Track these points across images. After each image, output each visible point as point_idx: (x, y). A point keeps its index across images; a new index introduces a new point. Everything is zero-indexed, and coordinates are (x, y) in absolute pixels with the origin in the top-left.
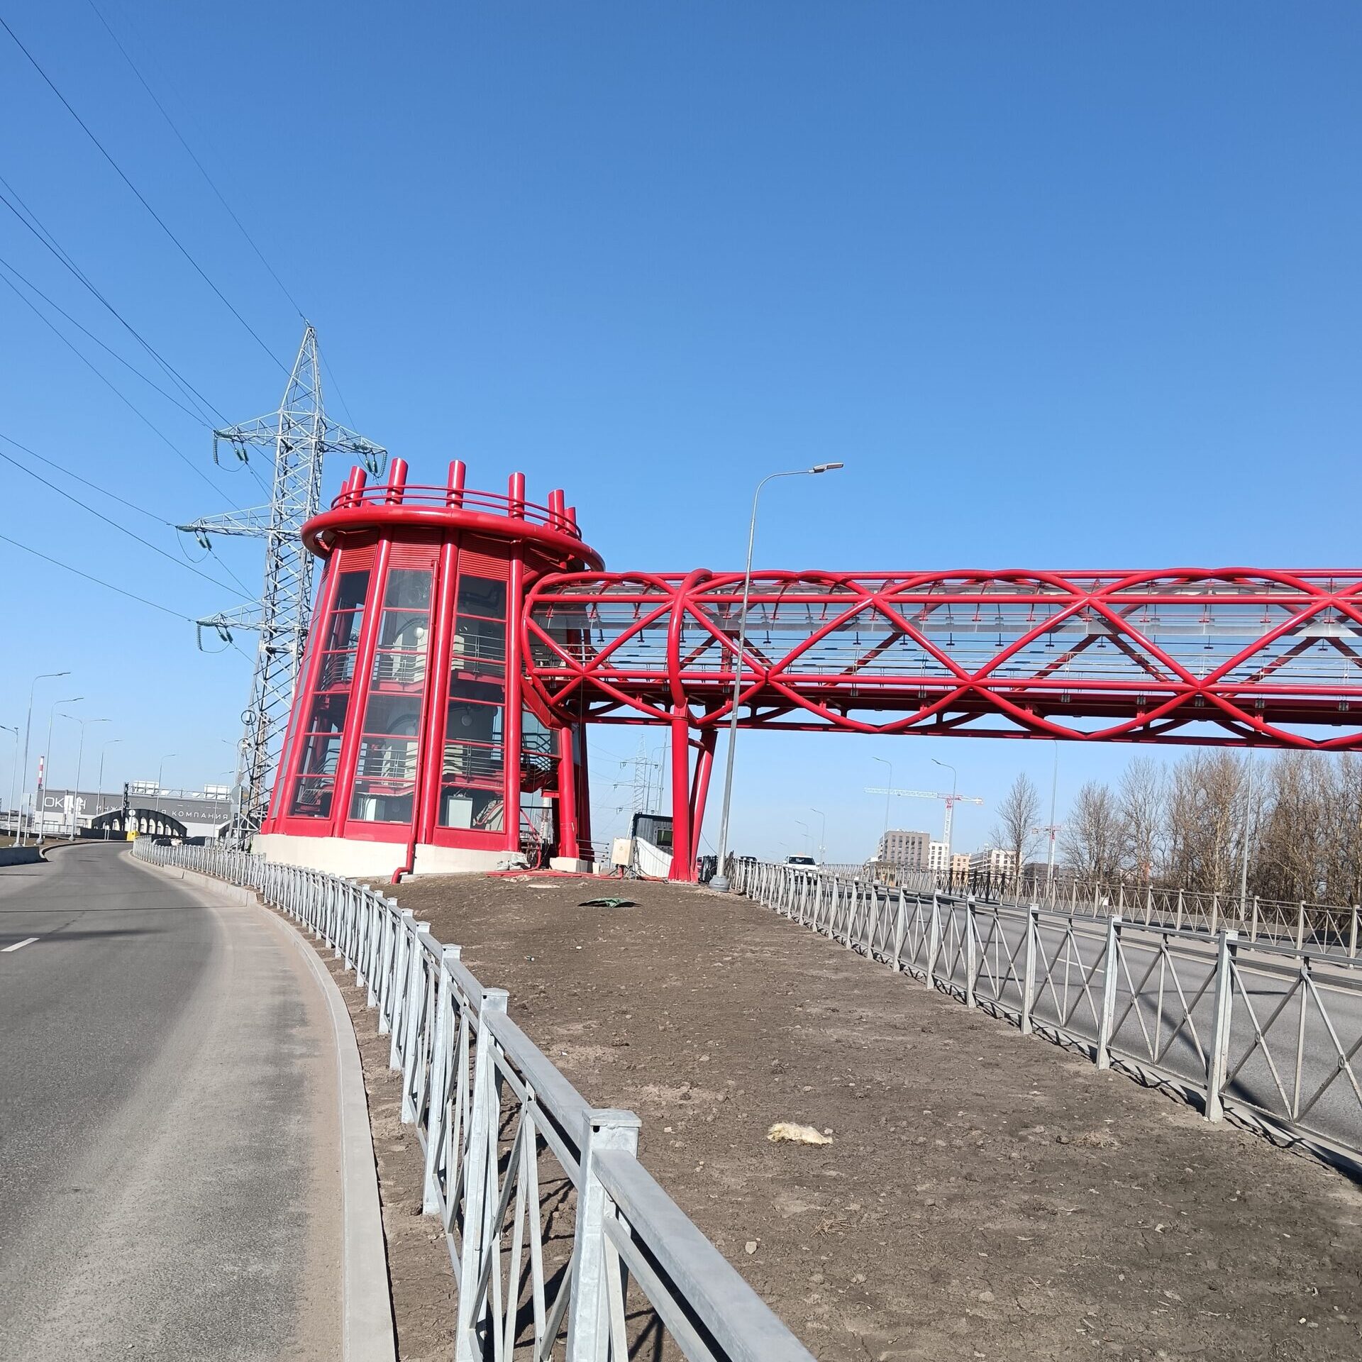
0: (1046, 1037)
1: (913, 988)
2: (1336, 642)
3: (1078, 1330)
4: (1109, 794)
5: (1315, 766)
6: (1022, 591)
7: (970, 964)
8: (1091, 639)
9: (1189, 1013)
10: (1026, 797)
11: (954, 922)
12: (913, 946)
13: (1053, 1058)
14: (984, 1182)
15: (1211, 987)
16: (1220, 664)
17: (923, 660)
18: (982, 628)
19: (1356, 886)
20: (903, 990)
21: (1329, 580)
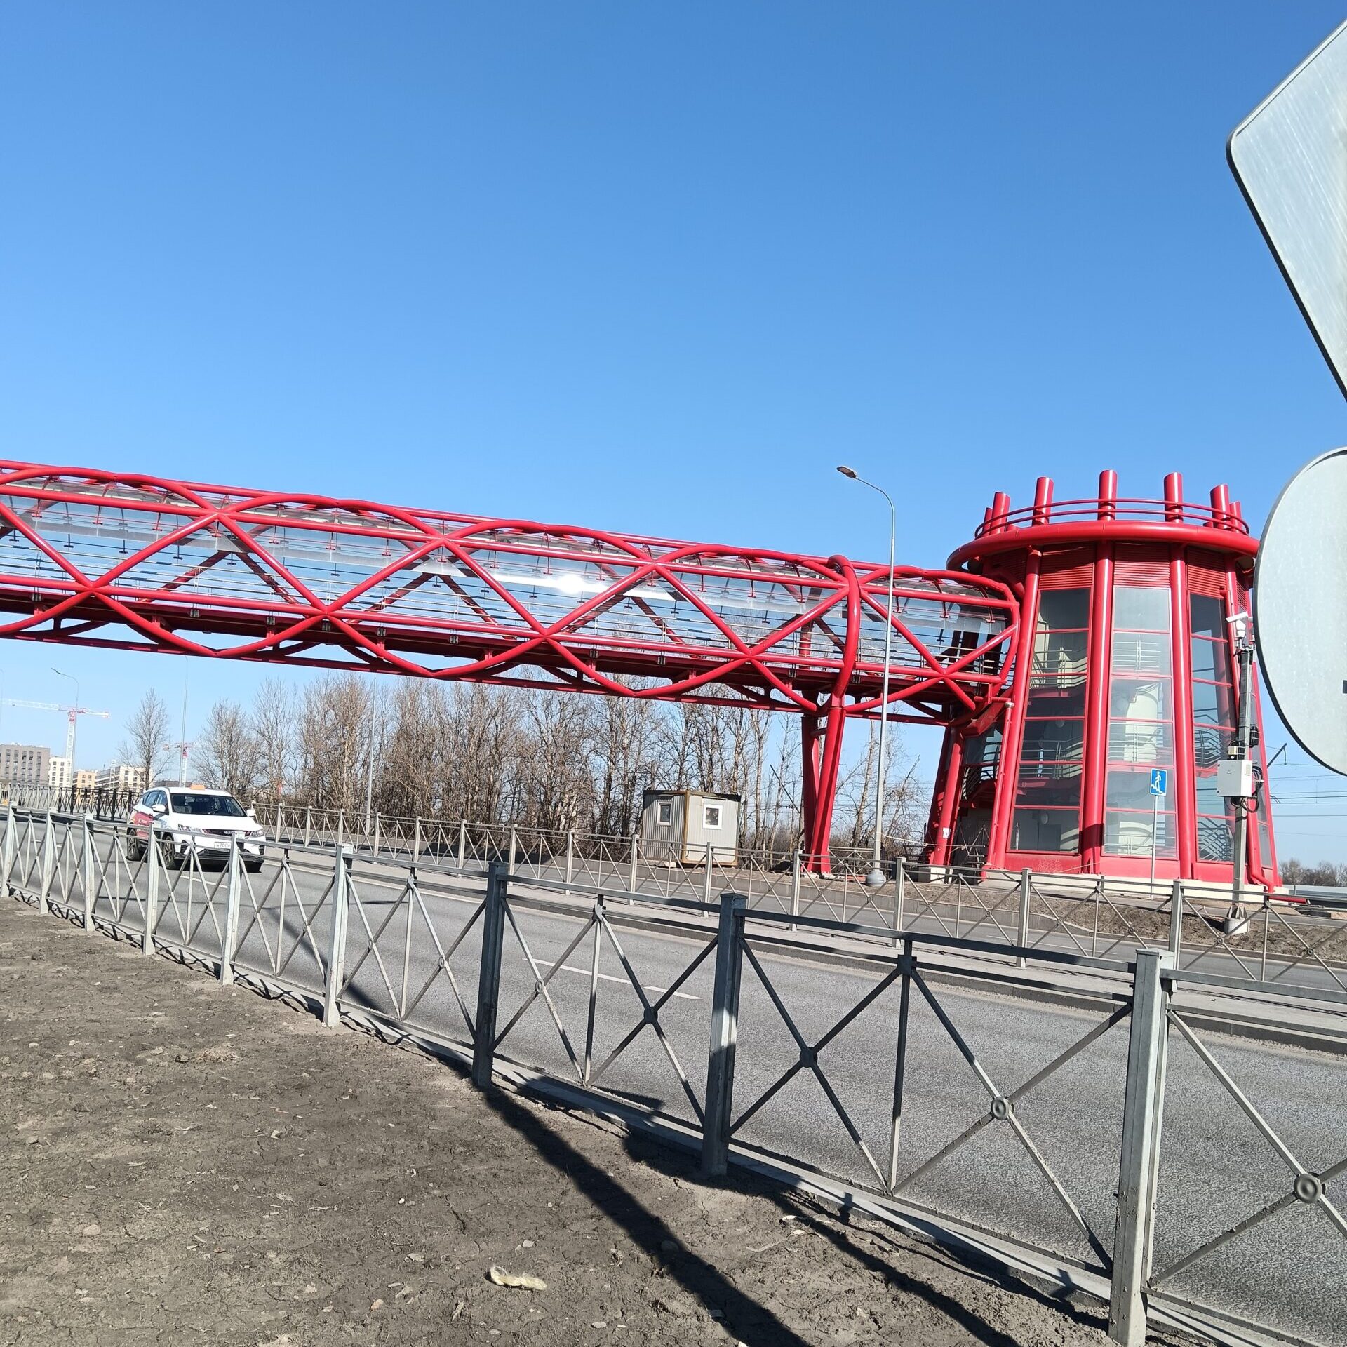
0: (169, 956)
1: (24, 913)
2: (447, 580)
3: (189, 1248)
4: (241, 712)
5: (433, 694)
6: (147, 498)
7: (88, 885)
8: (221, 555)
9: (309, 925)
10: (155, 713)
11: (71, 842)
12: (24, 866)
13: (176, 977)
14: (95, 1111)
15: (329, 898)
16: (345, 592)
17: (37, 560)
18: (103, 532)
19: (467, 803)
20: (11, 917)
21: (441, 522)
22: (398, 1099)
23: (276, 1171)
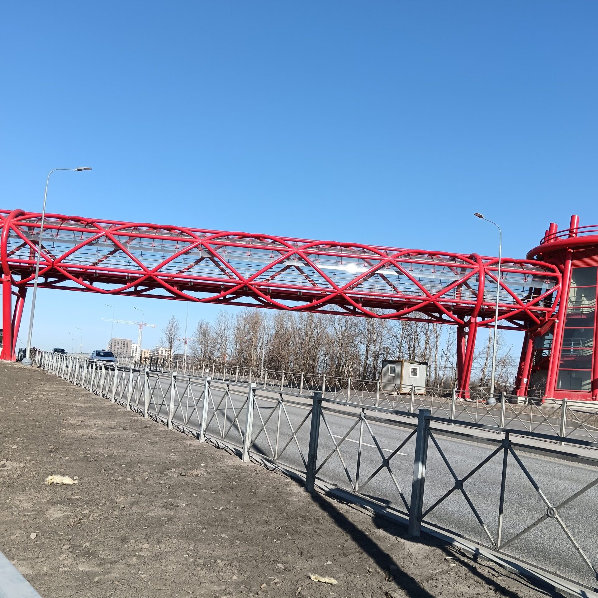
0: (178, 430)
1: (121, 410)
2: (297, 268)
3: (185, 556)
4: (210, 325)
5: (290, 317)
6: (173, 235)
7: (146, 399)
8: (202, 259)
9: (237, 417)
10: (174, 326)
11: (140, 380)
12: (121, 390)
13: (181, 439)
14: (148, 495)
15: (246, 406)
16: (254, 274)
17: (129, 262)
18: (155, 250)
19: (304, 365)
20: (116, 411)
21: (295, 243)
22: (273, 495)
23: (221, 524)
